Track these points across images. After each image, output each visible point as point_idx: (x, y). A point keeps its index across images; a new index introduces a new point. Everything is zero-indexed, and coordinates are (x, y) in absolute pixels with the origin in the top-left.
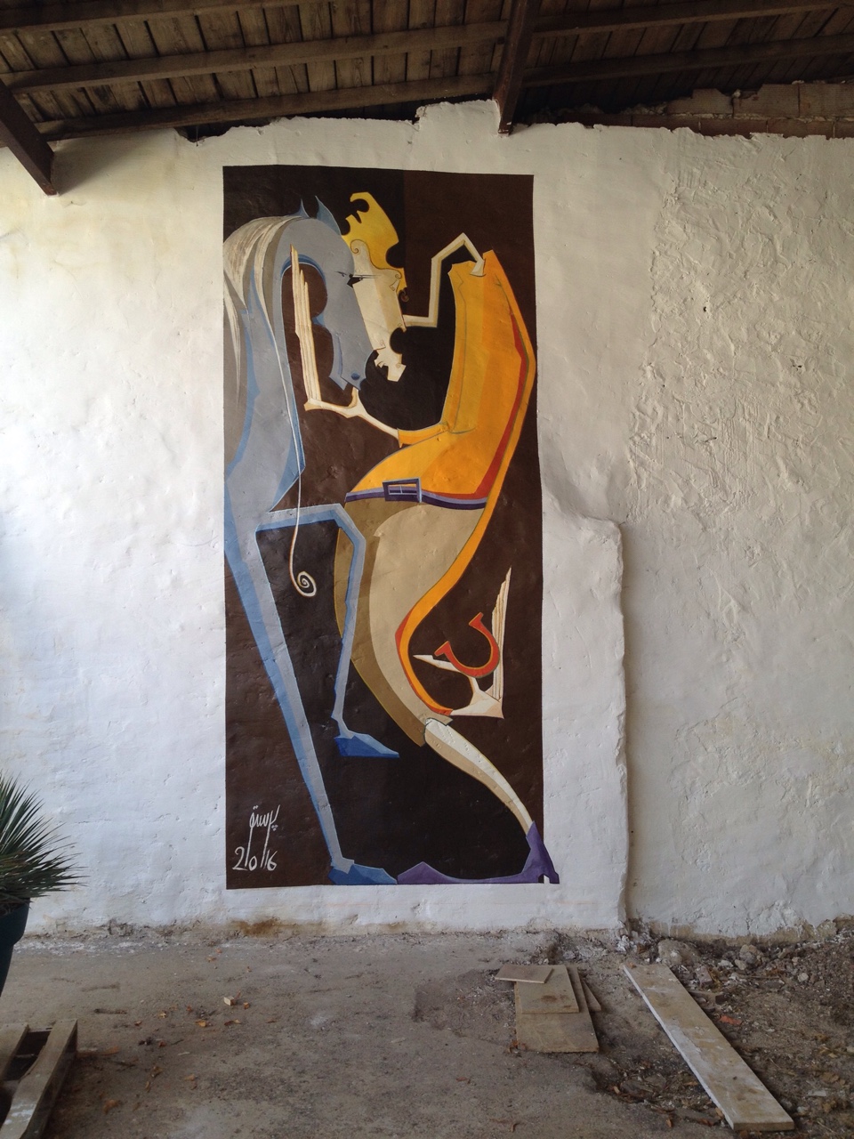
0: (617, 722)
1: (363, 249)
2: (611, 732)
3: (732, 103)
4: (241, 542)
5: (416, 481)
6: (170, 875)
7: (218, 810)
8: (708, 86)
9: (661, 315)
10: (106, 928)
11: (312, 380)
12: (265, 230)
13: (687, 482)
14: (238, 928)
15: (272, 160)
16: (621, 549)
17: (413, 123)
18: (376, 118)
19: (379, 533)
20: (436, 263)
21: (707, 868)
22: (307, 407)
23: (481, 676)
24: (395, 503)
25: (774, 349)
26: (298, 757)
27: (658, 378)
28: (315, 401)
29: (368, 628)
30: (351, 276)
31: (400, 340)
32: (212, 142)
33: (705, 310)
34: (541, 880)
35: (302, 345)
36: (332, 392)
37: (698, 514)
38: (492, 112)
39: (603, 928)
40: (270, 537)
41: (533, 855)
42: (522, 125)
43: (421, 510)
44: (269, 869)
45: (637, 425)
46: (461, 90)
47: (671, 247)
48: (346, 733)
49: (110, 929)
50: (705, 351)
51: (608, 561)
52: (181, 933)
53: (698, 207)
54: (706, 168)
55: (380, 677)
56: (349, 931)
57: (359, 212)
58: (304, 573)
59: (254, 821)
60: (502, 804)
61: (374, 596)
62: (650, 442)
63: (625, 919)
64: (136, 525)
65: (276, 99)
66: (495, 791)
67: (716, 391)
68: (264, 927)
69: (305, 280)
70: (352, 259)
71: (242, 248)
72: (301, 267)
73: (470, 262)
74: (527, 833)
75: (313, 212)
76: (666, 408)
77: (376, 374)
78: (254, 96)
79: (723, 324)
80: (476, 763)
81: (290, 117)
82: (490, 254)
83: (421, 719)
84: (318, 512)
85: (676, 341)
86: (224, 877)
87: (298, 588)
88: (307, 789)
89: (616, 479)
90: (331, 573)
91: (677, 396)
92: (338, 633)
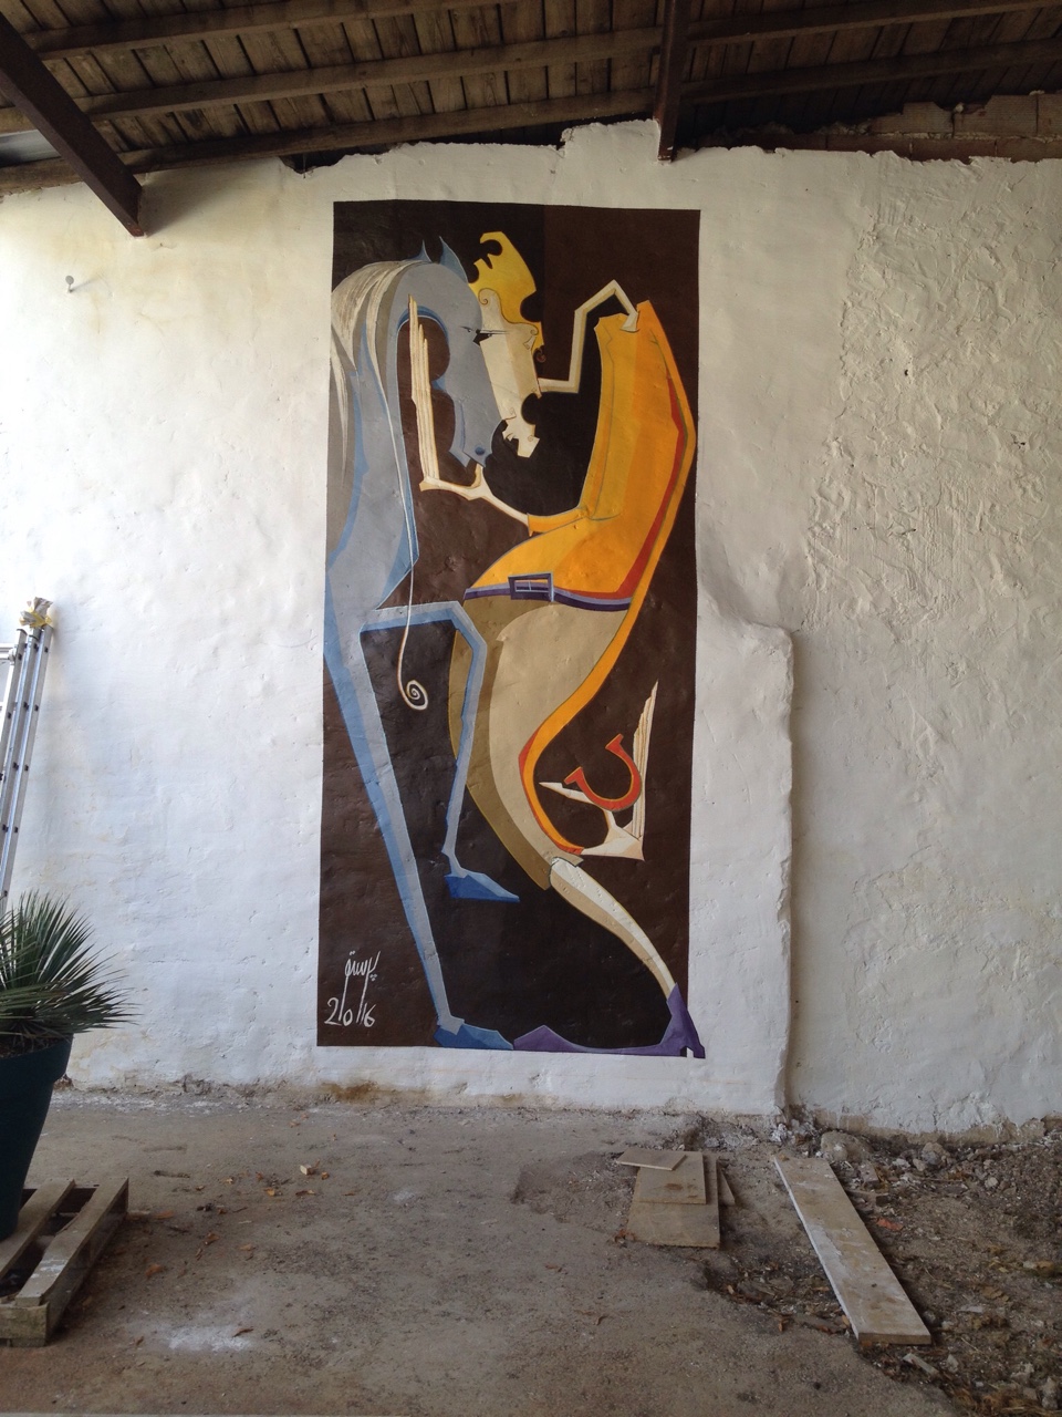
0: (780, 870)
1: (493, 300)
2: (771, 880)
3: (952, 120)
4: (343, 645)
5: (548, 577)
6: (254, 1027)
7: (310, 955)
8: (923, 99)
9: (852, 380)
10: (180, 1085)
11: (429, 454)
12: (380, 277)
13: (878, 582)
14: (330, 1092)
15: (391, 195)
16: (792, 663)
17: (558, 149)
18: (514, 143)
19: (502, 637)
20: (580, 316)
21: (887, 1049)
22: (423, 486)
23: (619, 810)
24: (523, 602)
25: (991, 422)
26: (402, 897)
27: (845, 455)
28: (432, 480)
29: (487, 749)
30: (478, 331)
31: (533, 408)
32: (322, 174)
33: (906, 374)
34: (683, 1053)
35: (419, 414)
36: (454, 470)
37: (890, 622)
38: (652, 135)
39: (757, 1113)
40: (377, 639)
41: (674, 1024)
42: (687, 150)
43: (552, 610)
44: (366, 1024)
45: (818, 513)
46: (613, 110)
47: (866, 296)
48: (458, 871)
49: (184, 1086)
50: (905, 424)
51: (776, 676)
52: (265, 1095)
53: (901, 247)
54: (912, 201)
55: (500, 806)
56: (457, 1101)
57: (490, 256)
58: (414, 682)
59: (350, 969)
60: (639, 962)
61: (496, 711)
62: (834, 533)
63: (783, 1105)
64: (224, 621)
65: (395, 122)
66: (631, 946)
67: (917, 473)
68: (358, 1092)
69: (425, 336)
70: (480, 312)
71: (353, 300)
72: (421, 321)
73: (621, 315)
74: (667, 997)
75: (436, 256)
76: (855, 493)
77: (504, 448)
78: (369, 118)
79: (928, 391)
80: (611, 913)
81: (413, 142)
82: (646, 306)
83: (546, 858)
84: (433, 611)
85: (870, 411)
86: (315, 1032)
87: (406, 699)
88: (412, 934)
89: (790, 578)
90: (446, 683)
91: (867, 478)
92: (452, 754)
